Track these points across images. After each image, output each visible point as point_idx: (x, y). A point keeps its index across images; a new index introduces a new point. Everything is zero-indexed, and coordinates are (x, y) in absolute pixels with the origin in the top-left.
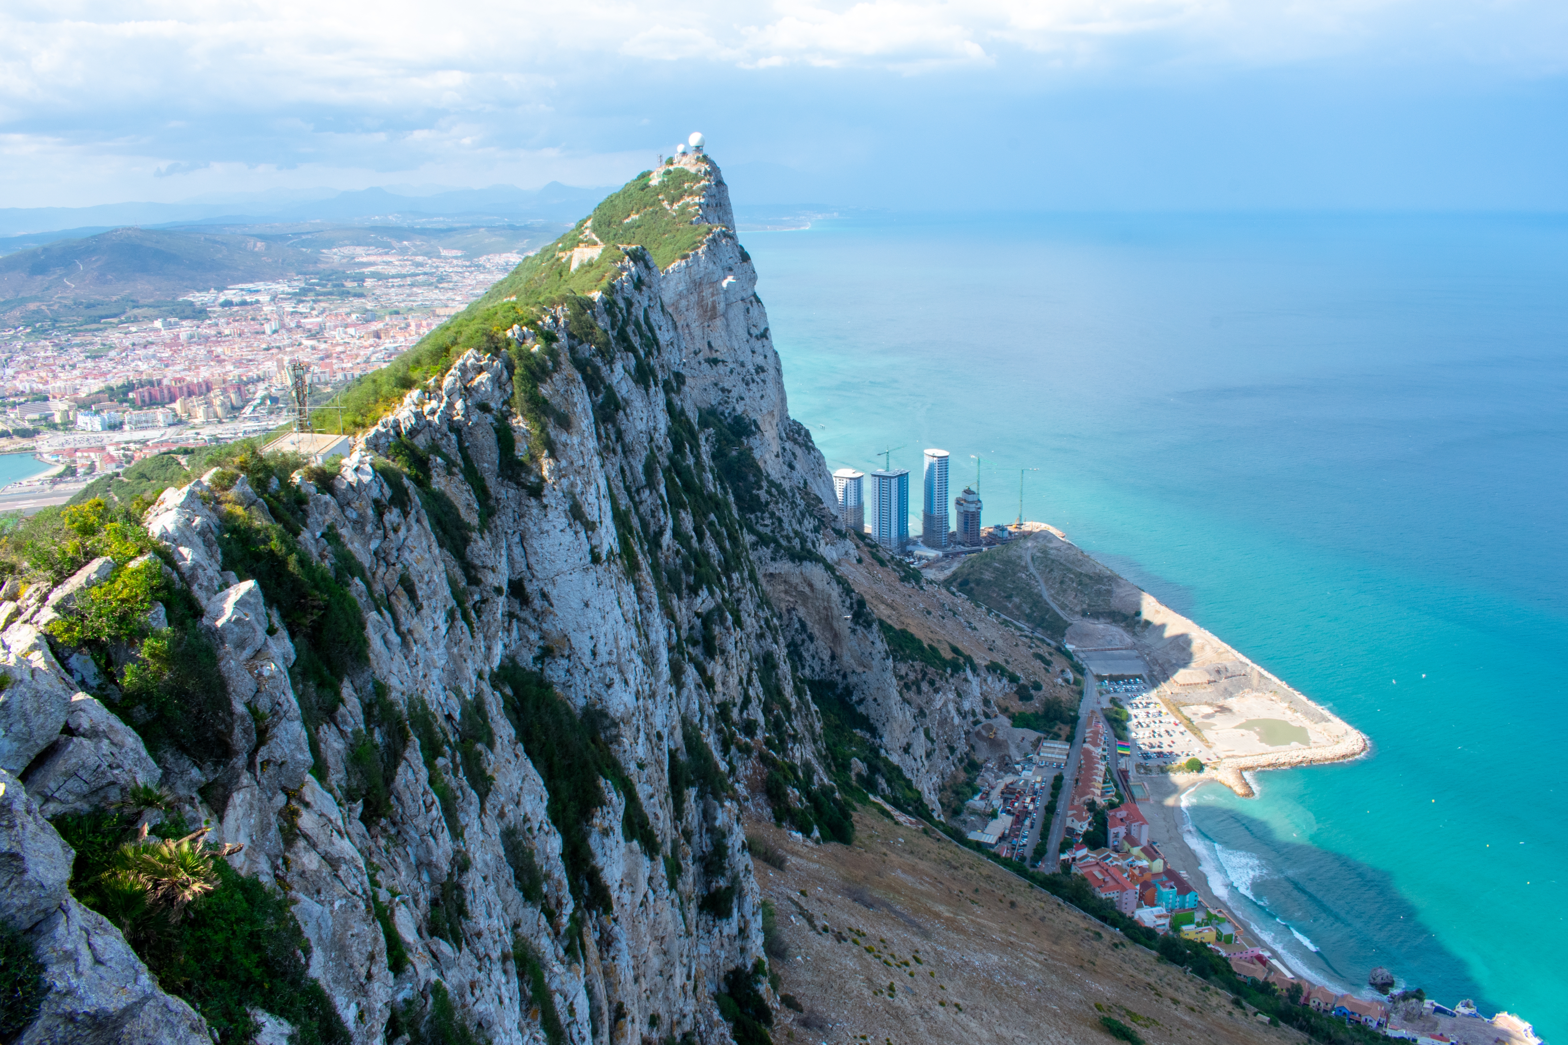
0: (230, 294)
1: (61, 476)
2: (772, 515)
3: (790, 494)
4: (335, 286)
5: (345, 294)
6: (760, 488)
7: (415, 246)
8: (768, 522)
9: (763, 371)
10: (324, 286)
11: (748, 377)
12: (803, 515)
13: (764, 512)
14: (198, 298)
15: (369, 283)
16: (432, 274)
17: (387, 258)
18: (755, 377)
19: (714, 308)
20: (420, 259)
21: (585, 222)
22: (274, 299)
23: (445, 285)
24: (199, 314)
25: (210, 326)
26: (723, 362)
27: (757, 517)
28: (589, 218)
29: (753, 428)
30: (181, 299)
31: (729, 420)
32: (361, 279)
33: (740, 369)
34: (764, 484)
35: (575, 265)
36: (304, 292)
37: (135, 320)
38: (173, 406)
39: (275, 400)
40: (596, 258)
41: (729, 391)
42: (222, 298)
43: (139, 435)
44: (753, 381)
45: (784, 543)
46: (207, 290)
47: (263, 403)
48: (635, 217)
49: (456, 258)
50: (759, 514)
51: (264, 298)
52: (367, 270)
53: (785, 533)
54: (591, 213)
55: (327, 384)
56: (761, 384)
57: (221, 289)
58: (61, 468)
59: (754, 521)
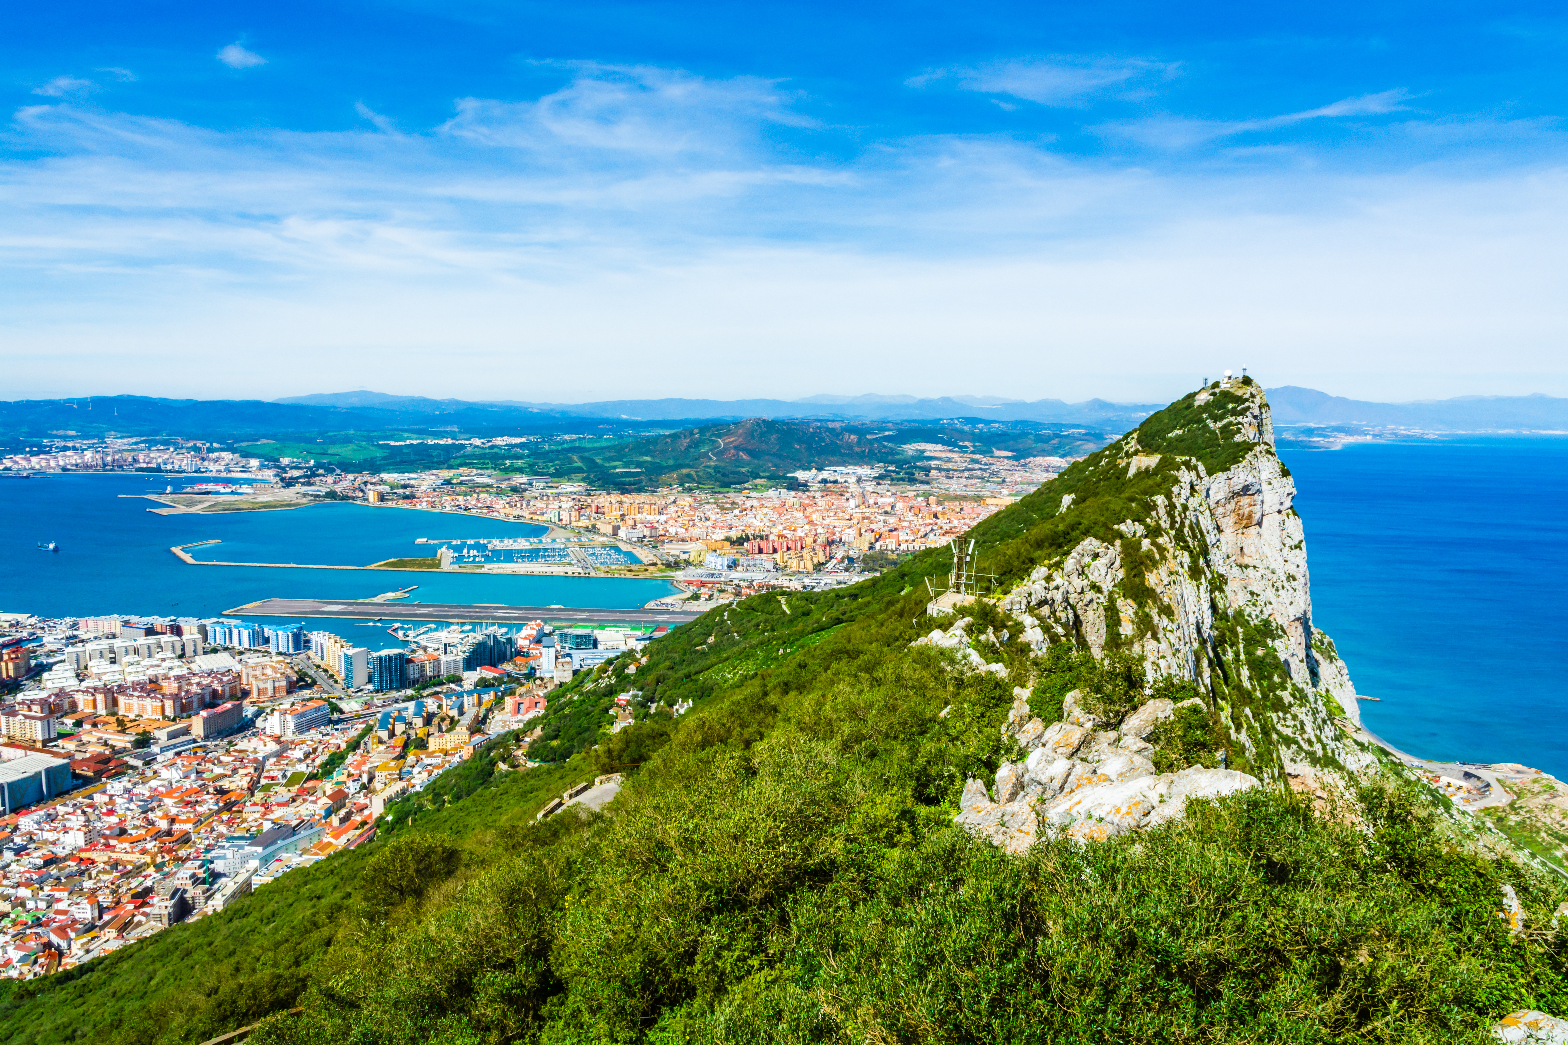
0: (825, 474)
1: (688, 599)
2: (1295, 717)
3: (1312, 700)
4: (906, 473)
5: (912, 480)
6: (1285, 689)
7: (974, 446)
8: (1290, 723)
9: (1294, 579)
10: (898, 473)
11: (1279, 584)
12: (1324, 722)
13: (1285, 714)
14: (801, 475)
15: (933, 473)
16: (985, 470)
17: (950, 455)
18: (1286, 584)
19: (1250, 517)
20: (977, 456)
21: (1131, 433)
22: (859, 480)
23: (995, 479)
24: (803, 487)
25: (808, 497)
26: (1255, 567)
27: (1279, 717)
28: (1135, 430)
29: (1280, 633)
30: (790, 475)
31: (1256, 622)
32: (928, 470)
33: (1270, 576)
34: (1289, 686)
35: (1132, 472)
36: (881, 477)
37: (755, 488)
38: (775, 555)
39: (851, 560)
40: (1153, 465)
41: (1258, 595)
42: (820, 478)
43: (748, 576)
44: (1283, 587)
45: (1306, 747)
46: (809, 469)
47: (842, 561)
48: (1178, 432)
49: (1008, 458)
50: (1281, 714)
51: (853, 479)
52: (933, 463)
53: (1306, 736)
54: (1137, 427)
55: (893, 551)
56: (1291, 591)
57: (820, 469)
58: (688, 594)
59: (1275, 721)
